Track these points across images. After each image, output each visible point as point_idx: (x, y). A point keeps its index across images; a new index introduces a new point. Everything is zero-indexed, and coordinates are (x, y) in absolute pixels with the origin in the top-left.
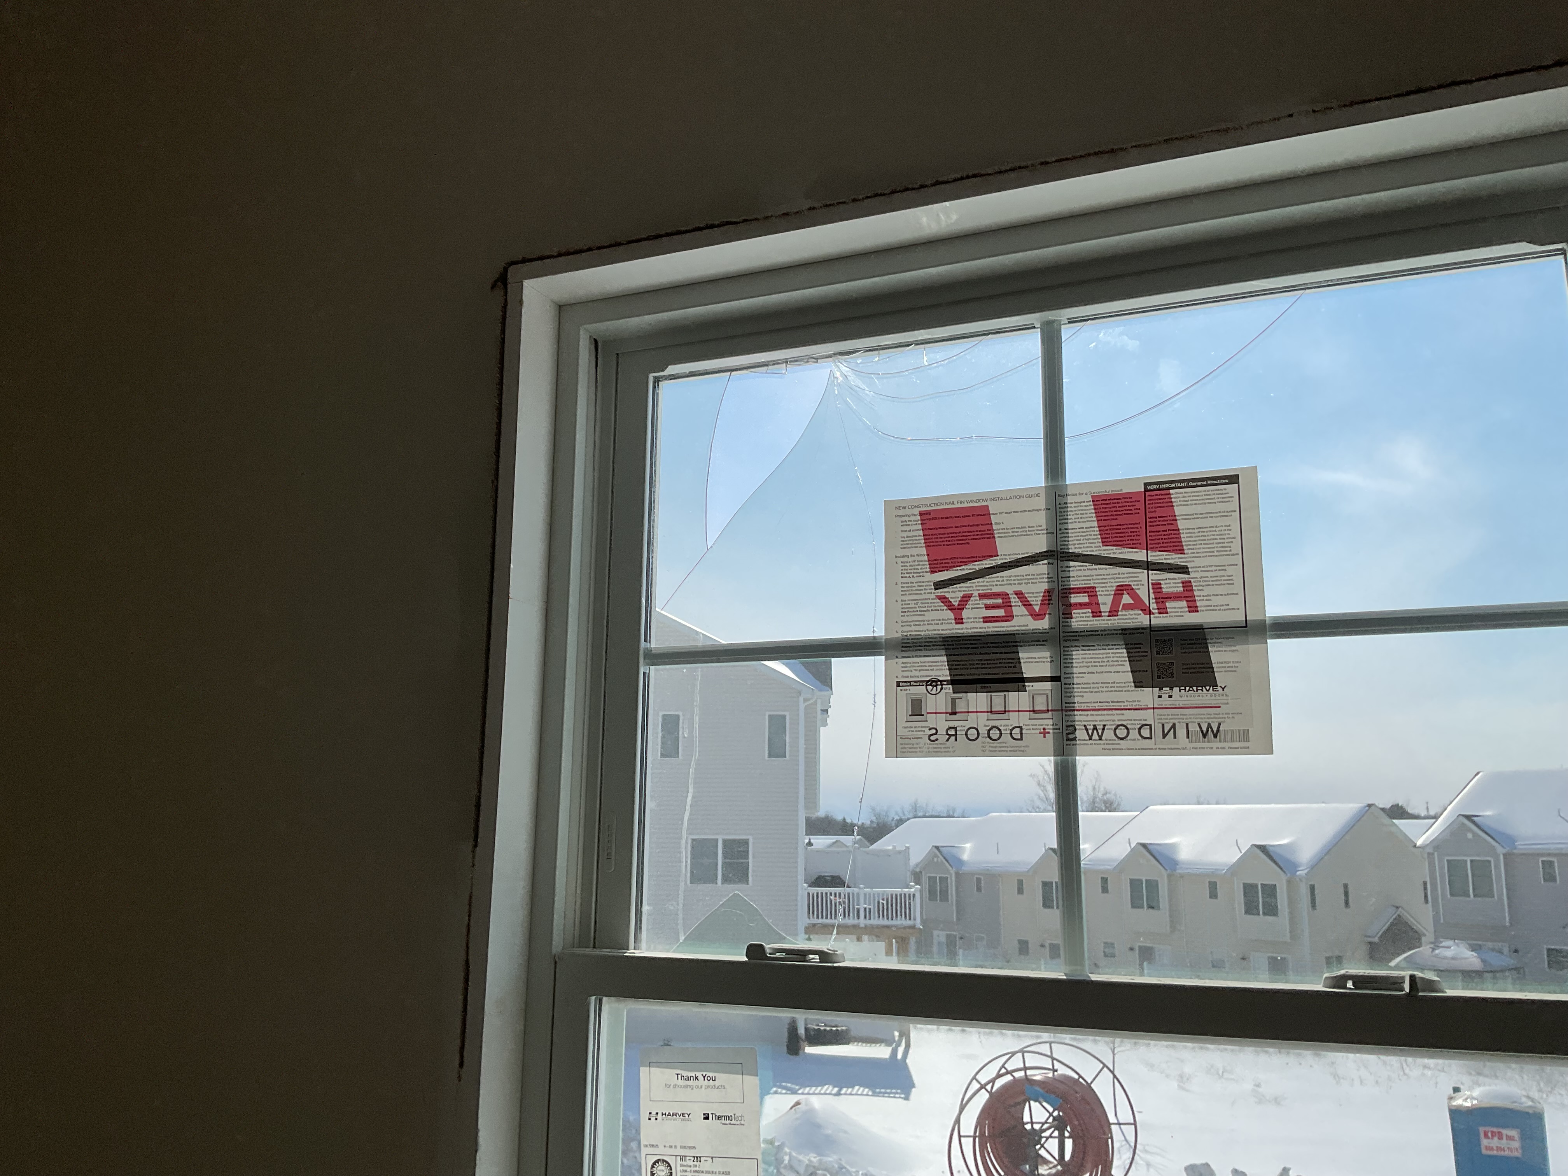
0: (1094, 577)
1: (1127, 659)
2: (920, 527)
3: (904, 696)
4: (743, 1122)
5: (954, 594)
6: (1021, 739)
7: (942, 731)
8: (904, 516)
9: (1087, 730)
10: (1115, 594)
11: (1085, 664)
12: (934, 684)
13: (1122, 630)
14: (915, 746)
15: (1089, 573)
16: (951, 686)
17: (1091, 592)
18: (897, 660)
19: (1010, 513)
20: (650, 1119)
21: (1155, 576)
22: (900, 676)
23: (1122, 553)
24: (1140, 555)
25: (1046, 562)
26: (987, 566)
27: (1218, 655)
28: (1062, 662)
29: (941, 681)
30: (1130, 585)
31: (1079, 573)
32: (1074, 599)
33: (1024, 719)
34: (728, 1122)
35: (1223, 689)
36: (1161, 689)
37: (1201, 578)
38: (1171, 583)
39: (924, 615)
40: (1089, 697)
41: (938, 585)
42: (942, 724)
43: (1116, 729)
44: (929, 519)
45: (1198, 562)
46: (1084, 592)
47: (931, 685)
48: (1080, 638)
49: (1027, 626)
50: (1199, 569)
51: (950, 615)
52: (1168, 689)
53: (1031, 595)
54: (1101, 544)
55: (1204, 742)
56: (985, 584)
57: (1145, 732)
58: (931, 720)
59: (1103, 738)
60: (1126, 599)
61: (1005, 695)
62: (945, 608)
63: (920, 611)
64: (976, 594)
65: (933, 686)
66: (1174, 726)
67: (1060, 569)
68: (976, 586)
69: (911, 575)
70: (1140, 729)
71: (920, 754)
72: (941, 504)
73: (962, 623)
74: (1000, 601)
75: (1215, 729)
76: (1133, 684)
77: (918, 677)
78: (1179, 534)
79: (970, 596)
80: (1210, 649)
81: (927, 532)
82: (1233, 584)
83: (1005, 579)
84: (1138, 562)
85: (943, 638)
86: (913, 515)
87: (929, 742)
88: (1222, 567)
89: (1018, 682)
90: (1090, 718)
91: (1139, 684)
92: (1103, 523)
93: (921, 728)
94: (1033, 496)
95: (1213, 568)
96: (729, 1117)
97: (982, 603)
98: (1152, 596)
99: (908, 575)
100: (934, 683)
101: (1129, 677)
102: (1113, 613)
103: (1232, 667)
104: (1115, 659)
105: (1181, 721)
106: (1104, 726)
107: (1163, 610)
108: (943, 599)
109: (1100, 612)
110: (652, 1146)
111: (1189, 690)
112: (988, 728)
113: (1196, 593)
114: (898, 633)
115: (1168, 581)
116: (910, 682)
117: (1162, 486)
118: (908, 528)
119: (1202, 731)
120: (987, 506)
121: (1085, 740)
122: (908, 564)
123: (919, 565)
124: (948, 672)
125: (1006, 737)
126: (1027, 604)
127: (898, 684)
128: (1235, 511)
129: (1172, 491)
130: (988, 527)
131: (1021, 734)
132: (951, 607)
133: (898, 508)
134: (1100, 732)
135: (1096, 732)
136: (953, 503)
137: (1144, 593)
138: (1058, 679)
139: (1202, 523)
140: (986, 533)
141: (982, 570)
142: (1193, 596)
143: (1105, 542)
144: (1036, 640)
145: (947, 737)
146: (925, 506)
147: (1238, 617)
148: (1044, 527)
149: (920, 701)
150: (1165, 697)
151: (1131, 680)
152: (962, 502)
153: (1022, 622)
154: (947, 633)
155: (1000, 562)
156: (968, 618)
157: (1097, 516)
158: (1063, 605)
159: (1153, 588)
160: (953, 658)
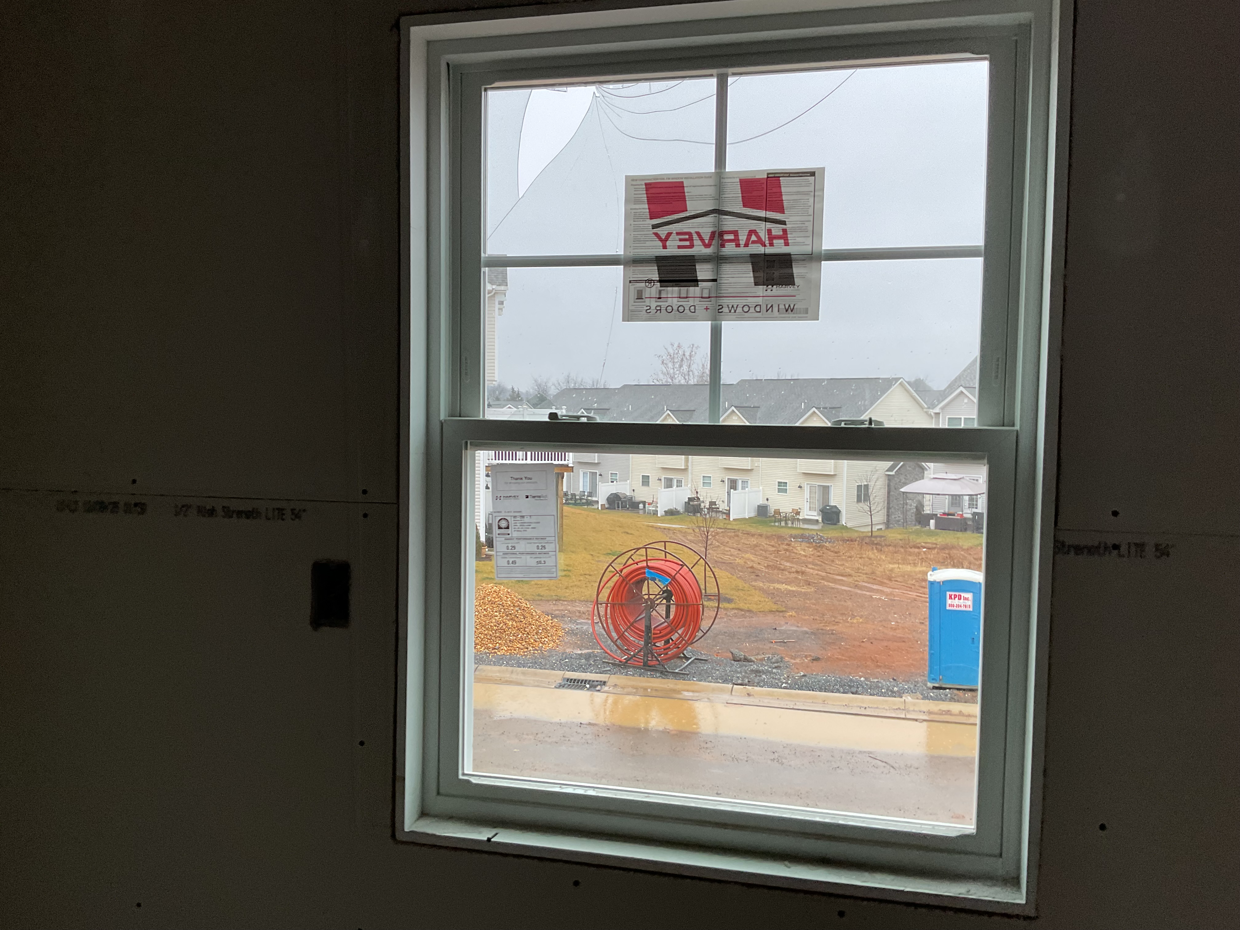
2: (645, 192)
4: (546, 499)
5: (663, 232)
7: (653, 307)
9: (729, 307)
10: (748, 235)
13: (750, 255)
17: (735, 233)
21: (769, 225)
24: (762, 214)
25: (712, 216)
26: (681, 217)
27: (797, 270)
30: (756, 230)
32: (726, 237)
33: (697, 302)
34: (537, 498)
38: (777, 230)
40: (730, 290)
41: (654, 227)
42: (654, 304)
43: (743, 307)
44: (650, 188)
45: (792, 219)
46: (732, 234)
51: (660, 244)
52: (771, 286)
53: (704, 234)
54: (742, 207)
56: (680, 227)
57: (758, 309)
59: (737, 311)
60: (754, 238)
62: (657, 239)
64: (675, 232)
65: (649, 283)
66: (772, 306)
68: (675, 228)
71: (641, 320)
73: (667, 249)
74: (687, 237)
78: (783, 203)
79: (671, 233)
81: (649, 195)
84: (760, 217)
85: (656, 256)
88: (803, 222)
89: (695, 282)
91: (757, 284)
92: (744, 195)
96: (539, 496)
97: (678, 238)
98: (767, 236)
100: (649, 281)
101: (752, 280)
102: (746, 245)
107: (771, 245)
108: (656, 234)
109: (739, 245)
113: (789, 236)
115: (775, 229)
120: (682, 182)
124: (657, 276)
125: (687, 311)
126: (702, 239)
128: (812, 192)
129: (781, 178)
130: (682, 194)
131: (695, 309)
132: (660, 239)
135: (733, 309)
136: (664, 179)
137: (763, 235)
138: (715, 280)
139: (795, 197)
140: (683, 199)
141: (678, 219)
142: (787, 237)
143: (744, 206)
144: (706, 259)
145: (656, 311)
146: (648, 180)
147: (807, 249)
148: (713, 196)
149: (641, 291)
150: (769, 291)
151: (753, 281)
152: (669, 179)
153: (698, 249)
154: (658, 254)
155: (688, 215)
156: (670, 246)
157: (741, 191)
158: (721, 240)
159: (768, 232)
160: (661, 268)
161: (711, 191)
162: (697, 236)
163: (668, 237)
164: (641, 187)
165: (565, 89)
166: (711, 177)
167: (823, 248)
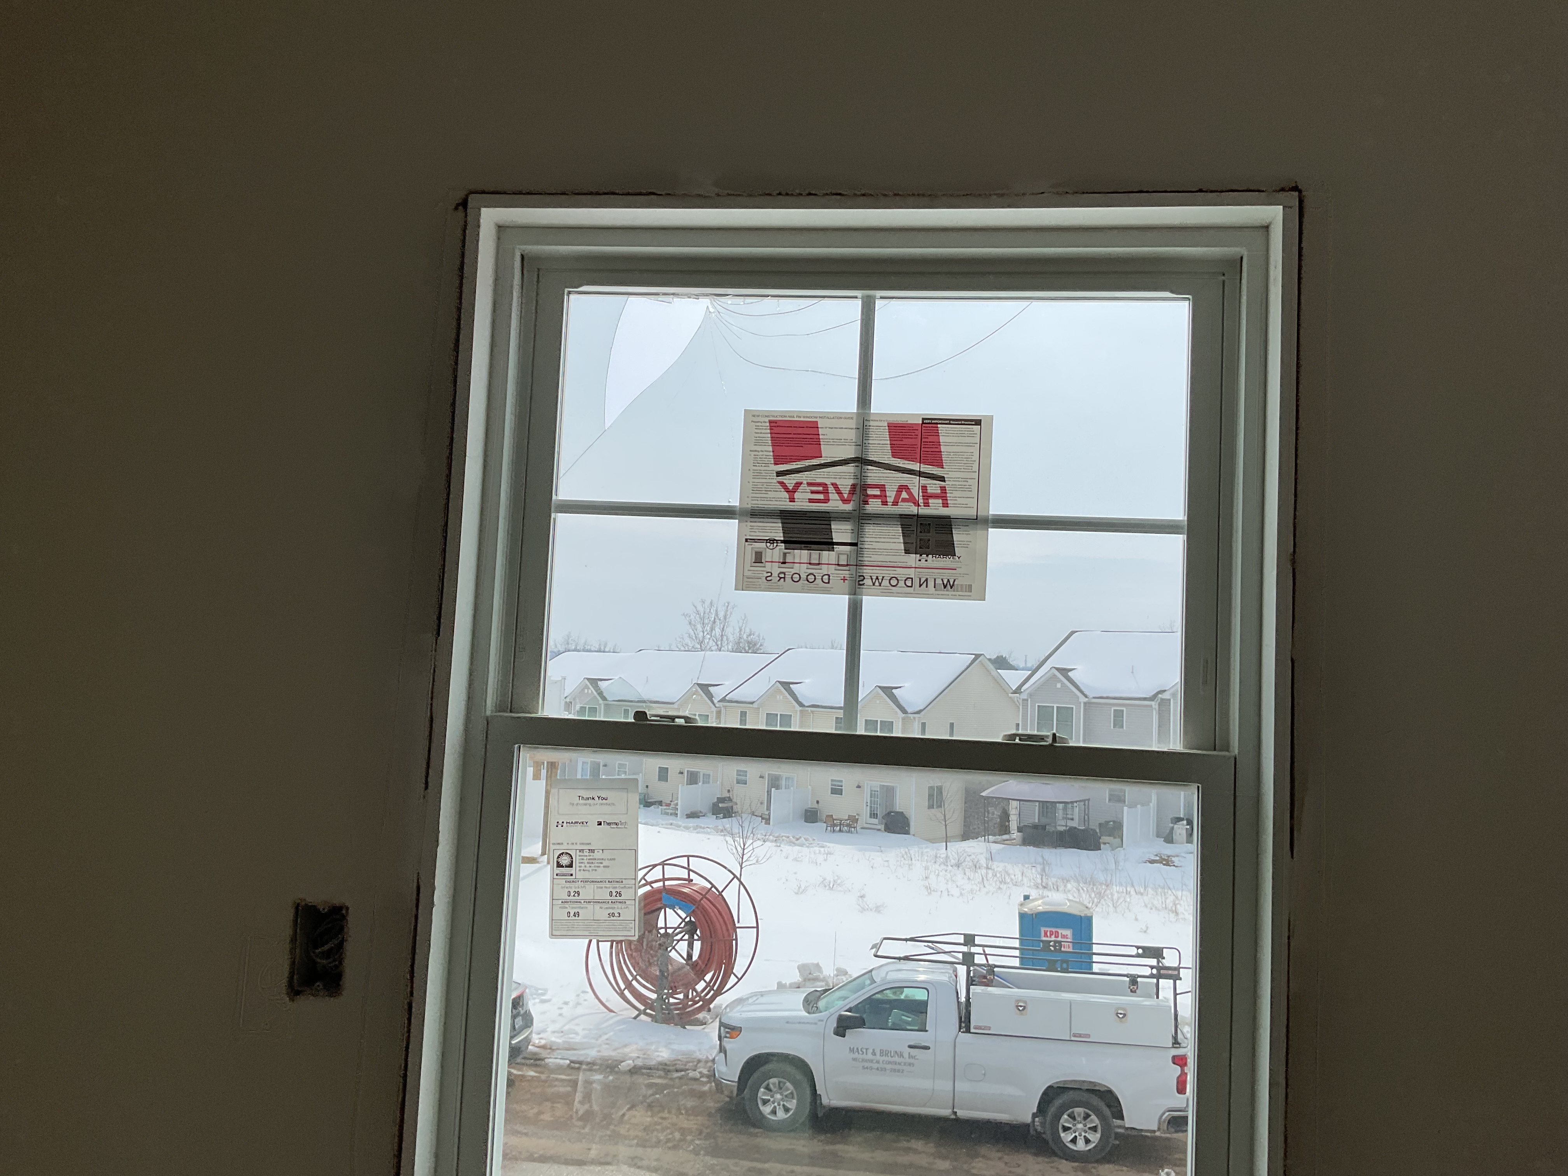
0: (885, 478)
1: (901, 534)
2: (769, 431)
3: (750, 548)
4: (626, 826)
5: (790, 481)
6: (829, 583)
7: (775, 574)
8: (758, 422)
9: (872, 579)
10: (897, 491)
11: (874, 536)
13: (900, 515)
14: (756, 583)
15: (882, 475)
16: (783, 544)
17: (882, 488)
18: (747, 523)
19: (832, 428)
20: (557, 826)
21: (924, 481)
22: (748, 535)
23: (904, 464)
24: (915, 466)
25: (853, 465)
26: (814, 464)
27: (959, 536)
28: (858, 532)
29: (777, 540)
30: (907, 486)
31: (875, 475)
32: (870, 492)
33: (832, 570)
34: (615, 826)
35: (959, 558)
36: (921, 555)
37: (952, 485)
38: (934, 487)
39: (768, 494)
40: (874, 558)
41: (779, 474)
42: (776, 570)
43: (890, 580)
44: (775, 427)
45: (952, 475)
46: (877, 488)
47: (769, 542)
48: (872, 518)
49: (838, 507)
50: (952, 480)
51: (786, 495)
52: (925, 556)
53: (843, 486)
54: (891, 456)
55: (944, 591)
56: (812, 476)
57: (909, 583)
58: (768, 567)
59: (882, 585)
60: (904, 495)
61: (820, 553)
62: (783, 490)
63: (765, 491)
64: (805, 482)
65: (771, 543)
66: (927, 580)
67: (863, 471)
68: (805, 477)
69: (760, 465)
70: (906, 580)
71: (759, 589)
72: (785, 416)
73: (794, 502)
74: (821, 489)
75: (952, 583)
76: (903, 551)
77: (760, 536)
78: (941, 455)
79: (801, 483)
80: (953, 532)
81: (774, 435)
82: (971, 491)
83: (825, 474)
84: (914, 470)
85: (780, 511)
86: (764, 422)
87: (766, 581)
88: (966, 480)
89: (829, 544)
90: (874, 571)
91: (907, 551)
92: (893, 442)
93: (761, 571)
94: (849, 418)
95: (960, 480)
96: (617, 824)
97: (809, 489)
98: (921, 494)
99: (758, 465)
100: (772, 541)
101: (902, 547)
102: (895, 503)
103: (965, 544)
104: (894, 534)
105: (932, 577)
106: (883, 577)
107: (927, 504)
108: (782, 483)
109: (887, 502)
110: (559, 844)
111: (938, 557)
112: (807, 574)
113: (948, 495)
114: (749, 505)
115: (931, 485)
116: (755, 539)
117: (933, 421)
118: (760, 431)
119: (944, 584)
121: (869, 586)
122: (758, 457)
123: (766, 458)
124: (782, 535)
126: (839, 493)
127: (746, 540)
128: (977, 443)
129: (939, 426)
130: (817, 436)
132: (787, 490)
133: (754, 416)
134: (880, 581)
135: (877, 581)
136: (793, 417)
137: (916, 492)
138: (855, 544)
139: (956, 449)
141: (810, 466)
142: (946, 497)
143: (893, 456)
144: (843, 517)
145: (779, 578)
146: (775, 416)
147: (972, 513)
148: (853, 441)
149: (761, 553)
150: (923, 561)
151: (903, 548)
152: (800, 417)
153: (835, 504)
154: (783, 508)
155: (823, 462)
156: (798, 499)
157: (890, 437)
158: (863, 495)
159: (922, 489)
160: (786, 525)
161: (852, 435)
162: (833, 489)
163: (797, 488)
164: (764, 424)
166: (852, 418)
167: (990, 513)
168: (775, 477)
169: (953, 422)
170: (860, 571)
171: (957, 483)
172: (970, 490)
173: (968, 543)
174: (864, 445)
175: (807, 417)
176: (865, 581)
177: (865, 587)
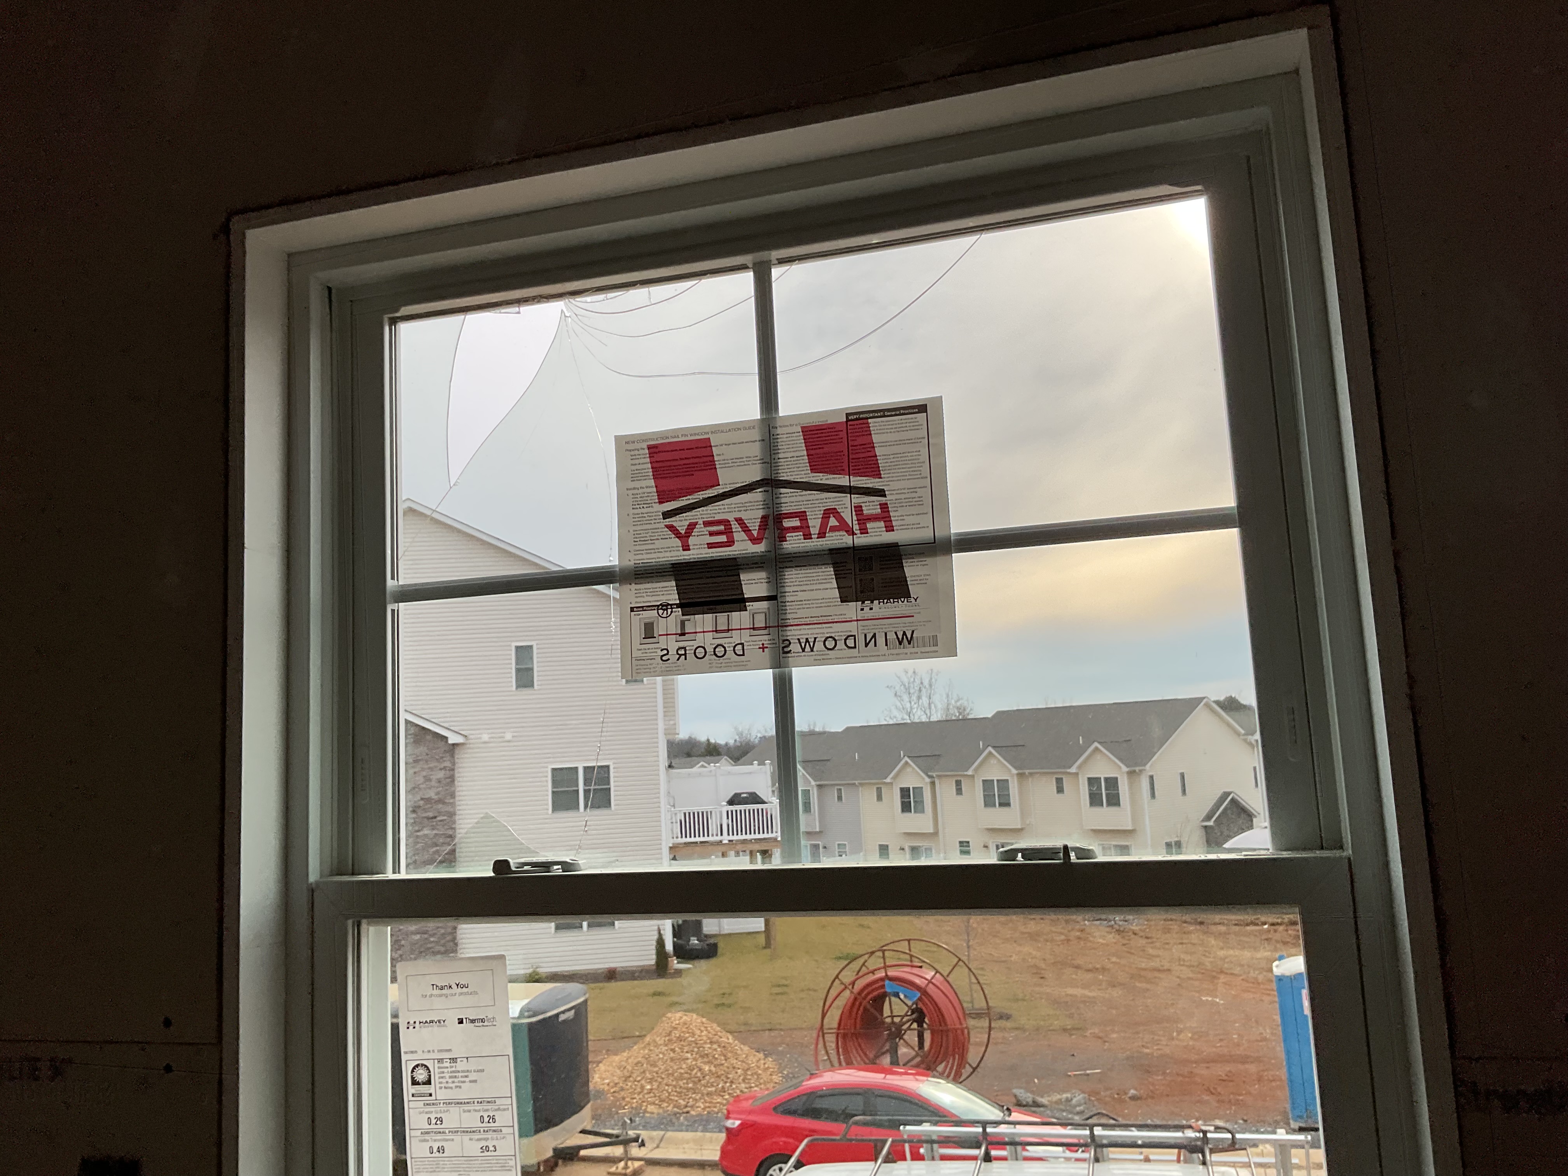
0: (805, 503)
1: (834, 577)
2: (648, 460)
3: (637, 620)
4: (494, 1023)
5: (681, 522)
6: (743, 655)
7: (673, 651)
8: (633, 450)
9: (800, 643)
10: (822, 518)
11: (797, 583)
12: (664, 608)
13: (830, 550)
14: (649, 666)
15: (800, 498)
17: (802, 516)
18: (630, 587)
19: (729, 444)
20: (408, 1028)
21: (857, 499)
22: (633, 602)
24: (843, 480)
25: (760, 490)
26: (711, 495)
27: (912, 570)
28: (776, 582)
29: (671, 605)
30: (835, 509)
31: (792, 499)
32: (787, 523)
33: (745, 637)
34: (481, 1024)
35: (916, 600)
37: (896, 499)
38: (871, 505)
39: (654, 543)
40: (802, 613)
41: (667, 515)
42: (673, 645)
43: (825, 641)
44: (656, 453)
45: (894, 485)
46: (796, 517)
47: (661, 609)
48: (792, 560)
49: (747, 550)
50: (894, 492)
51: (678, 542)
52: (869, 602)
53: (750, 521)
54: (810, 472)
55: (900, 648)
56: (709, 512)
57: (851, 643)
58: (663, 642)
59: (815, 649)
60: (833, 522)
61: (728, 615)
62: (673, 536)
63: (651, 540)
64: (701, 522)
65: (664, 610)
66: (875, 634)
67: (774, 496)
68: (701, 514)
69: (641, 506)
70: (846, 640)
71: (653, 674)
72: (667, 438)
73: (689, 550)
74: (722, 528)
75: (909, 637)
76: (839, 600)
77: (650, 602)
78: (877, 460)
79: (696, 523)
80: (904, 565)
81: (655, 465)
83: (726, 507)
84: (842, 486)
85: (672, 564)
86: (642, 449)
87: (661, 662)
88: (913, 490)
89: (739, 602)
90: (802, 632)
91: (844, 599)
92: (811, 452)
93: (654, 649)
94: (749, 428)
95: (906, 491)
96: (482, 1020)
97: (707, 531)
98: (855, 518)
99: (638, 506)
100: (665, 606)
101: (836, 593)
102: (822, 535)
103: (923, 580)
104: (824, 577)
105: (881, 630)
106: (815, 638)
107: (864, 531)
108: (671, 528)
109: (810, 534)
110: (412, 1052)
111: (887, 603)
112: (714, 646)
113: (891, 514)
114: (631, 562)
116: (643, 607)
117: (861, 416)
118: (637, 462)
119: (898, 638)
120: (708, 439)
121: (798, 653)
122: (638, 496)
123: (648, 496)
124: (677, 597)
125: (730, 654)
126: (746, 530)
127: (632, 610)
128: (924, 438)
129: (870, 420)
130: (711, 459)
131: (743, 650)
132: (678, 535)
133: (626, 443)
134: (812, 644)
135: (808, 645)
136: (678, 437)
137: (848, 516)
138: (774, 598)
139: (896, 449)
140: (709, 464)
141: (704, 499)
142: (890, 517)
143: (814, 470)
144: (755, 563)
145: (677, 657)
146: (653, 440)
147: (927, 534)
148: (758, 458)
149: (652, 624)
150: (867, 609)
151: (838, 595)
152: (685, 436)
153: (743, 547)
154: (675, 560)
155: (721, 491)
156: (694, 545)
157: (806, 446)
158: (778, 529)
159: (855, 511)
160: (682, 583)
161: (756, 450)
162: (738, 526)
163: (688, 531)
164: (641, 452)
165: (517, 309)
167: (952, 531)
168: (662, 520)
169: (889, 414)
170: (784, 633)
171: (903, 496)
172: (921, 503)
173: (927, 577)
174: (773, 461)
175: (695, 434)
176: (791, 648)
177: (793, 655)
